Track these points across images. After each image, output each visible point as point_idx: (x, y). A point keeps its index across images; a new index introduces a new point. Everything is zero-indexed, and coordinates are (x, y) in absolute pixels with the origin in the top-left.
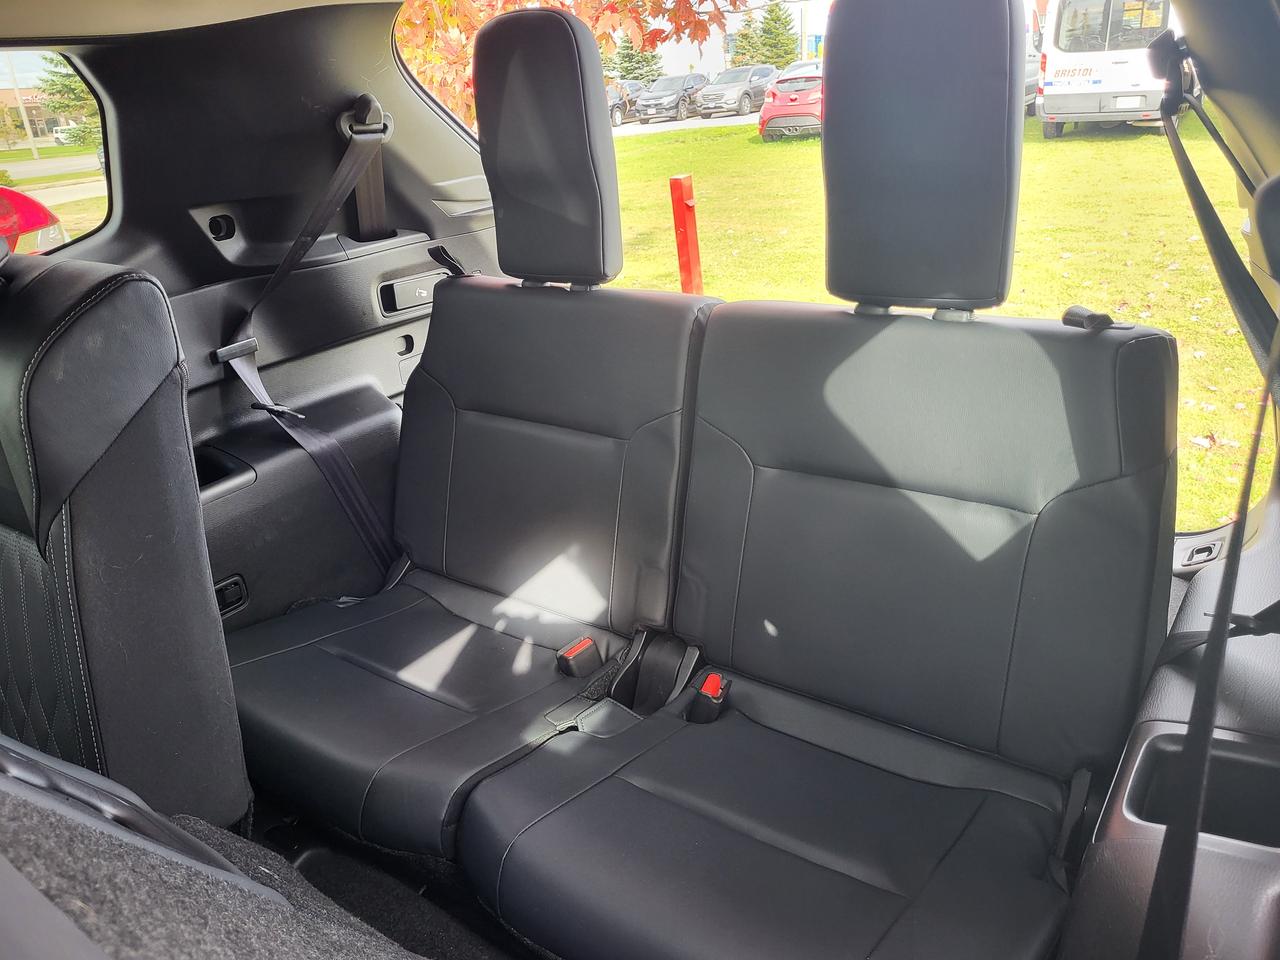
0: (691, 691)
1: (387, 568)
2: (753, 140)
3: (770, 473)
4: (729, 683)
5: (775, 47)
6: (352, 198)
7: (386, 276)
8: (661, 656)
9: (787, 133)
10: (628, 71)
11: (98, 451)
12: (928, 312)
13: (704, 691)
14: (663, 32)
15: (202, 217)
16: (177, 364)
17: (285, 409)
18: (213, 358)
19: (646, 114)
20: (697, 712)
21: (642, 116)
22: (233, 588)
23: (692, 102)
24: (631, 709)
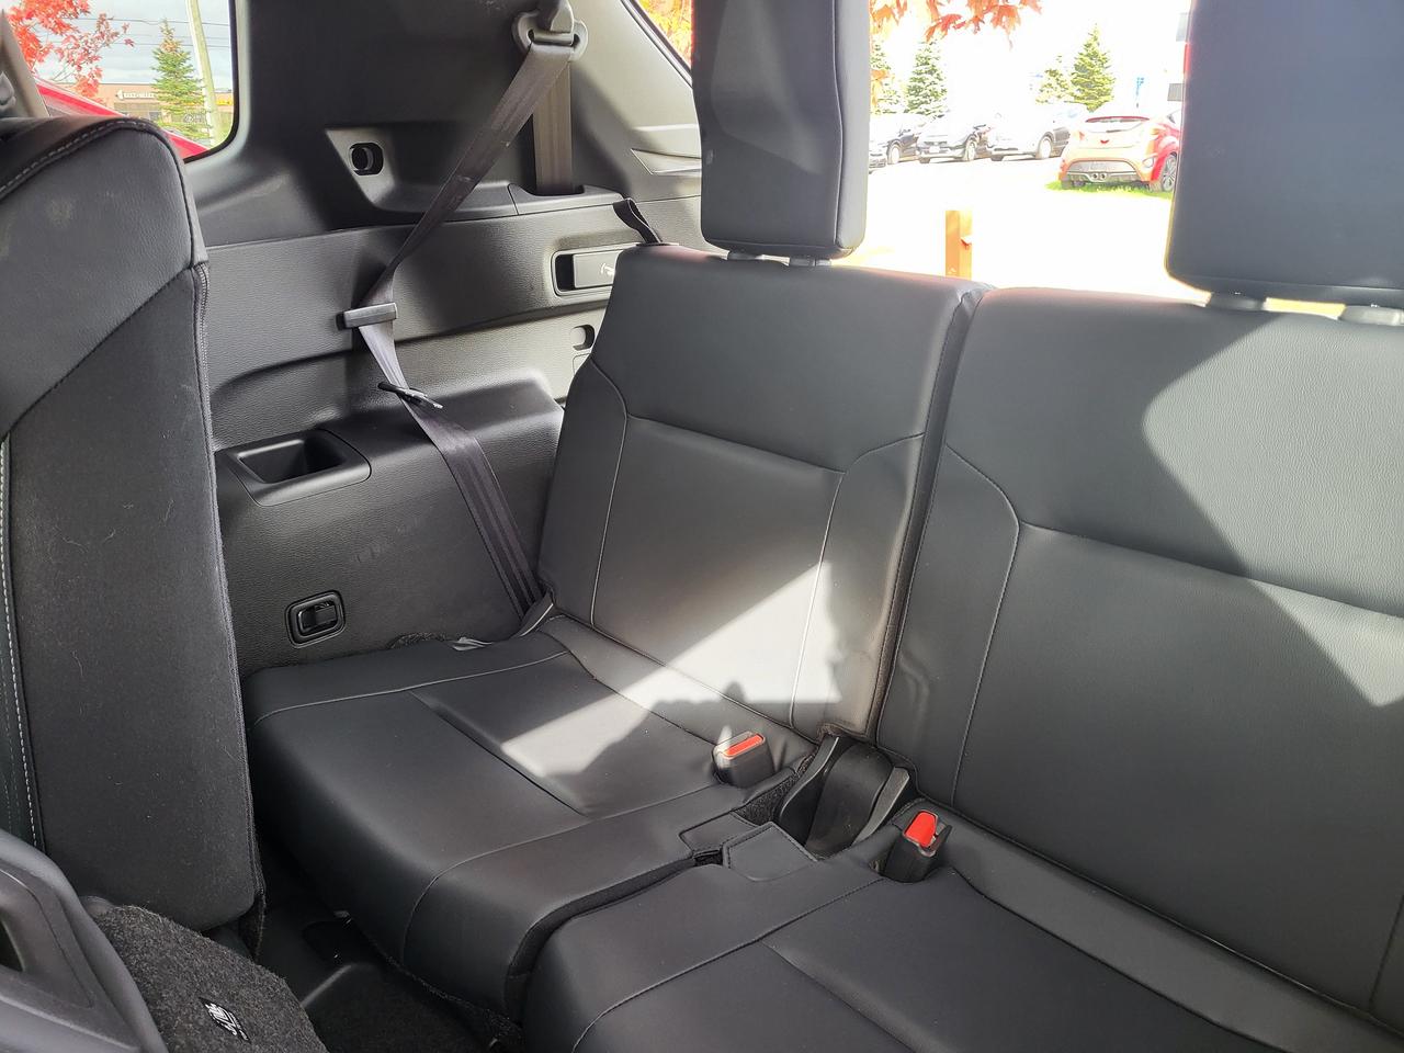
0: (891, 831)
1: (526, 609)
2: (1052, 186)
3: (1042, 536)
4: (948, 829)
5: (1087, 86)
6: (529, 126)
7: (564, 243)
8: (857, 774)
9: (1092, 179)
10: (913, 106)
11: (55, 371)
12: (1333, 311)
13: (909, 836)
14: (960, 17)
15: (343, 142)
16: (190, 265)
17: (421, 395)
18: (340, 321)
19: (928, 152)
20: (895, 864)
21: (924, 155)
22: (328, 609)
23: (983, 142)
24: (803, 845)
